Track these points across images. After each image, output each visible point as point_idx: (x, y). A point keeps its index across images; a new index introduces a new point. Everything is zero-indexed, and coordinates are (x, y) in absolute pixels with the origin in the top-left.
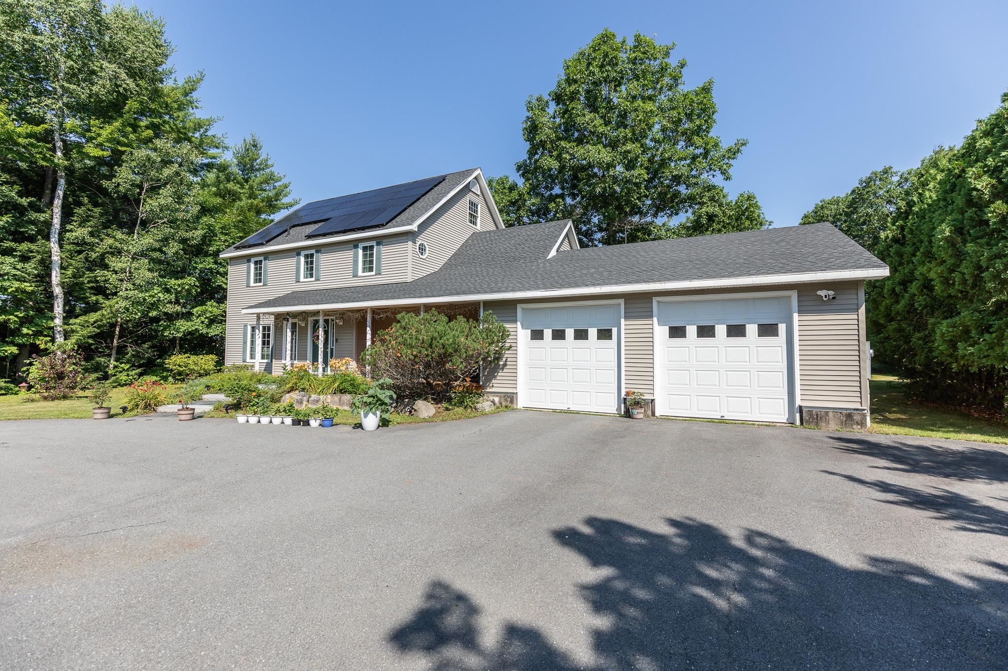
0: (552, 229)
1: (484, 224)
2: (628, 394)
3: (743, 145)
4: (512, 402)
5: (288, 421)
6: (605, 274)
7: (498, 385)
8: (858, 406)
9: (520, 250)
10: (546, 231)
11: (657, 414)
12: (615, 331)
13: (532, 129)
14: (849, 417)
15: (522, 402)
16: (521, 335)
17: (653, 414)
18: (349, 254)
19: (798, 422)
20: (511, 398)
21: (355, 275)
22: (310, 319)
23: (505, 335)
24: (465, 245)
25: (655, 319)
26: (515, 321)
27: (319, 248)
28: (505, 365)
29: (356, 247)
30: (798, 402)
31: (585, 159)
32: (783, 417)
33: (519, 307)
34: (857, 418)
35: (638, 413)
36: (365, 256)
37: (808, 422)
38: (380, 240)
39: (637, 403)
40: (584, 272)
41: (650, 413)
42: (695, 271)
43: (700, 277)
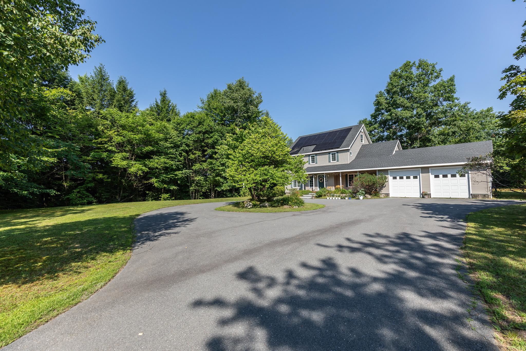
0: (392, 144)
1: (365, 142)
2: (423, 192)
3: (468, 103)
4: (388, 195)
5: (339, 198)
6: (415, 161)
7: (384, 191)
8: (487, 193)
9: (382, 152)
10: (390, 144)
11: (432, 197)
12: (418, 177)
13: (378, 103)
14: (484, 196)
15: (391, 195)
16: (390, 178)
17: (430, 197)
18: (327, 156)
19: (471, 198)
20: (387, 195)
21: (330, 162)
22: (318, 175)
23: (386, 178)
24: (361, 149)
25: (430, 173)
26: (388, 175)
27: (316, 155)
28: (385, 186)
29: (330, 154)
30: (471, 193)
31: (401, 116)
32: (467, 197)
33: (389, 171)
34: (487, 196)
35: (426, 197)
36: (332, 156)
37: (474, 197)
38: (338, 152)
39: (426, 195)
40: (407, 160)
41: (429, 197)
42: (441, 161)
43: (443, 163)
